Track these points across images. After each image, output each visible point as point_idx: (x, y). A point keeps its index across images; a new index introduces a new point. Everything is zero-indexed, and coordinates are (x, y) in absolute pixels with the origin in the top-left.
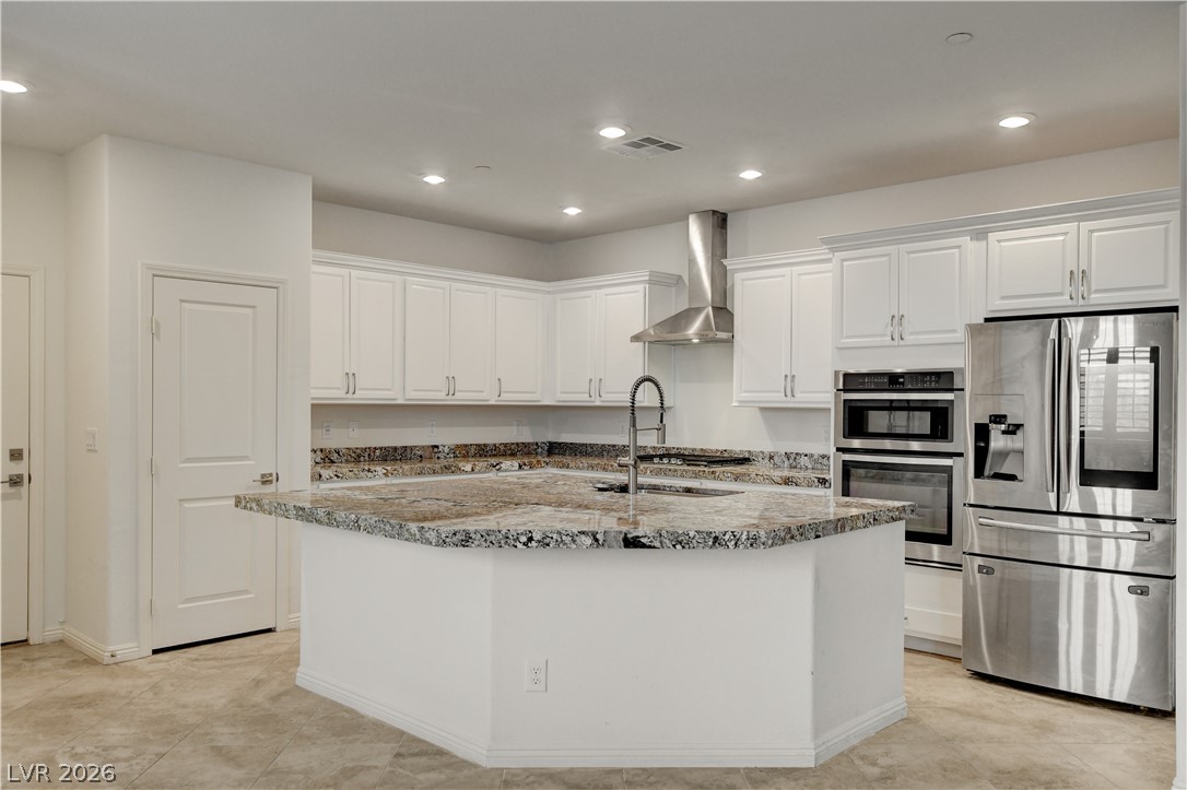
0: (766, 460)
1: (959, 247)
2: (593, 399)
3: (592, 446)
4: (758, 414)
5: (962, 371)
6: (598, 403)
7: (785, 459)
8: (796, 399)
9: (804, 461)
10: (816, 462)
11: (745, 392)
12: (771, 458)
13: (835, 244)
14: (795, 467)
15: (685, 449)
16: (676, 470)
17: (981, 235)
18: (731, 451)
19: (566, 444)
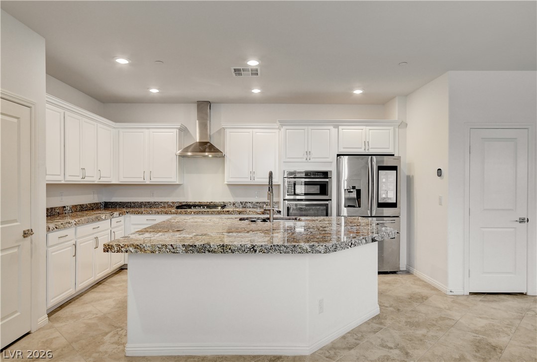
0: (232, 205)
1: (329, 130)
2: (145, 181)
3: (134, 203)
4: (227, 187)
5: (331, 172)
6: (148, 182)
7: (241, 205)
8: (255, 181)
9: (248, 205)
10: (254, 205)
11: (231, 178)
12: (234, 204)
13: (283, 123)
14: (245, 207)
15: (190, 202)
16: (208, 211)
17: (337, 127)
18: (215, 202)
19: (117, 203)
